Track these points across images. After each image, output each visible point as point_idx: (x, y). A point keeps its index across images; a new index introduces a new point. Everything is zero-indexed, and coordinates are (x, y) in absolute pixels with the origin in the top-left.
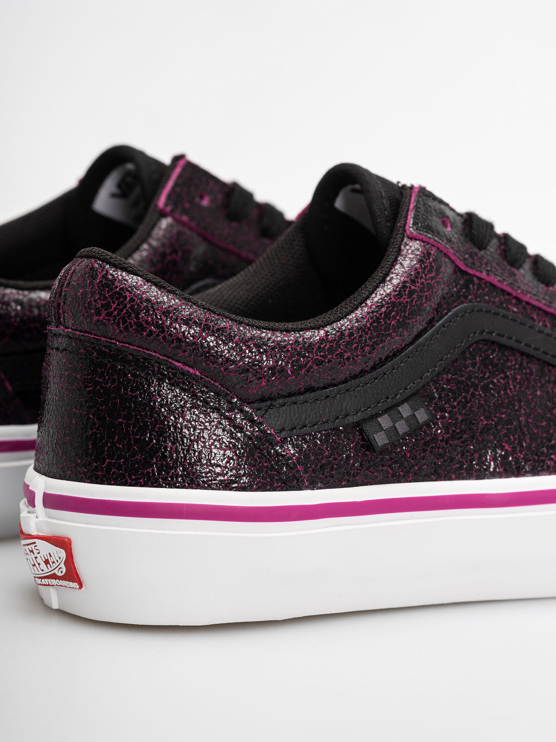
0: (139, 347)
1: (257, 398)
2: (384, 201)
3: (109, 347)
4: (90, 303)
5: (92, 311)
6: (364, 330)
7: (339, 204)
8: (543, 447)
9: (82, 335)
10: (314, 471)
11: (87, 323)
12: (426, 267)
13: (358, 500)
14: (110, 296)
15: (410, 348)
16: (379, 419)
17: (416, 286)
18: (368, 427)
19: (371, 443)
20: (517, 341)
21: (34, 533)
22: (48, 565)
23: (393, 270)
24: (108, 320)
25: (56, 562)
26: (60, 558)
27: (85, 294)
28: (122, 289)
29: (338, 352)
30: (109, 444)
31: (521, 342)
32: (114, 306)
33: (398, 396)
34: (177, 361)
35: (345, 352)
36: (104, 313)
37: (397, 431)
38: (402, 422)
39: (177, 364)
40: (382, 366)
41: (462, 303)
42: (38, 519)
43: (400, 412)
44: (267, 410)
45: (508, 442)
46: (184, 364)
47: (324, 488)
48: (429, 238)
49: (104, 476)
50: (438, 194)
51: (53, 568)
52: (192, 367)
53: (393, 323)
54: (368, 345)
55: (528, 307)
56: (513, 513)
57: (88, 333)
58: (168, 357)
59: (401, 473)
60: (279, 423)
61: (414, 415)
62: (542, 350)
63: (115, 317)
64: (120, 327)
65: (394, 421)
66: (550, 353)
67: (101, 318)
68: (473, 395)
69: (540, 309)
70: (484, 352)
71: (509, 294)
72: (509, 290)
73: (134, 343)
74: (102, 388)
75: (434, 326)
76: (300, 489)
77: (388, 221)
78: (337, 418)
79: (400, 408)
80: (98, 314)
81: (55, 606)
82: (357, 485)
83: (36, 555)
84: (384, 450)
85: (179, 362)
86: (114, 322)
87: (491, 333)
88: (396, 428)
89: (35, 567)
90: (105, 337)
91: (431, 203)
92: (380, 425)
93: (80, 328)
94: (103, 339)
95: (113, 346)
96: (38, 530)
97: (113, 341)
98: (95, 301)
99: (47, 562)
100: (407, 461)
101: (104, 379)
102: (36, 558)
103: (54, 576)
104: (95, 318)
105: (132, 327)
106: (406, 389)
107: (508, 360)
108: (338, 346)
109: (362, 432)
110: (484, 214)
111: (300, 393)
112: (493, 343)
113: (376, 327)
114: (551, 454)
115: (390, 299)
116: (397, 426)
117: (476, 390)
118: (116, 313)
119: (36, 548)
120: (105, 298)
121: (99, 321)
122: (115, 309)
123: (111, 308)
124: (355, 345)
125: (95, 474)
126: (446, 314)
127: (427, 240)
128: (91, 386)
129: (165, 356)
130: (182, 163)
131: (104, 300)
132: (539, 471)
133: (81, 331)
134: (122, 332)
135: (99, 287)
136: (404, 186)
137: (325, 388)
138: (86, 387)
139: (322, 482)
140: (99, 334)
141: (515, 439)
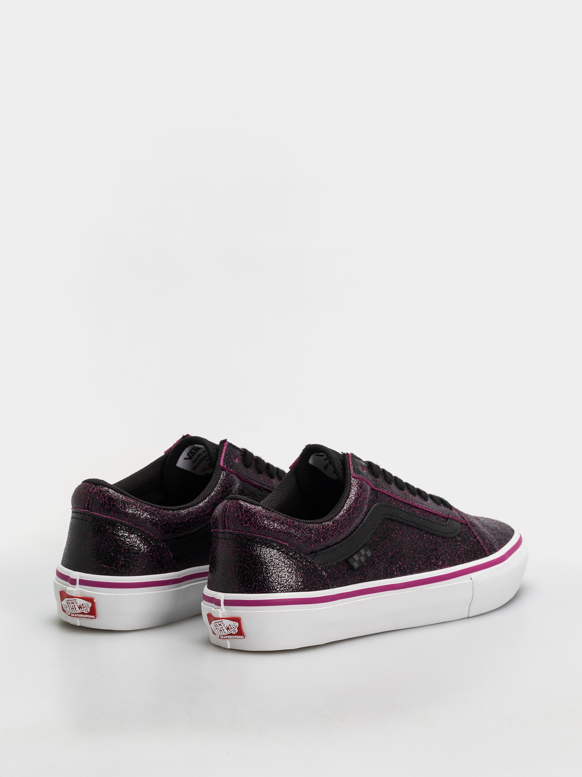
0: (264, 536)
1: (310, 552)
2: (339, 461)
3: (251, 536)
4: (241, 519)
5: (243, 522)
6: (346, 520)
7: (311, 461)
8: (413, 562)
9: (238, 533)
10: (333, 581)
11: (241, 527)
12: (363, 490)
13: (349, 591)
14: (250, 515)
15: (361, 525)
16: (354, 557)
17: (361, 499)
18: (350, 560)
19: (352, 567)
20: (397, 517)
21: (221, 617)
22: (228, 630)
23: (351, 493)
24: (250, 525)
25: (233, 628)
26: (235, 626)
27: (238, 516)
28: (255, 512)
29: (338, 530)
30: (254, 577)
31: (399, 518)
32: (252, 520)
33: (360, 546)
34: (279, 540)
35: (340, 530)
36: (248, 522)
37: (361, 561)
38: (362, 557)
39: (279, 541)
40: (352, 534)
41: (376, 503)
42: (222, 611)
43: (361, 553)
44: (314, 557)
45: (401, 561)
46: (282, 541)
47: (337, 587)
48: (361, 477)
49: (253, 590)
50: (358, 456)
51: (231, 631)
52: (285, 542)
53: (355, 515)
54: (348, 526)
55: (398, 501)
56: (405, 591)
57: (241, 531)
58: (276, 539)
59: (363, 578)
60: (319, 562)
61: (366, 553)
62: (406, 520)
63: (253, 524)
64: (256, 528)
65: (360, 557)
66: (410, 521)
67: (247, 525)
68: (385, 542)
69: (402, 502)
70: (386, 523)
71: (391, 497)
72: (391, 495)
73: (261, 534)
74: (249, 554)
75: (367, 514)
76: (329, 589)
77: (342, 470)
78: (339, 558)
79: (360, 551)
80: (246, 523)
81: (229, 647)
82: (348, 585)
83: (222, 626)
84: (358, 569)
85: (280, 540)
86: (253, 526)
87: (387, 515)
88: (360, 560)
89: (221, 632)
90: (249, 533)
91: (357, 460)
92: (355, 559)
93: (237, 530)
94: (248, 533)
95: (253, 536)
96: (223, 616)
97: (253, 534)
98: (244, 518)
99: (228, 629)
100: (365, 573)
101: (250, 550)
102: (222, 627)
103: (231, 634)
104: (245, 525)
105: (261, 528)
106: (362, 543)
107: (395, 526)
108: (338, 528)
109: (348, 562)
110: (375, 462)
111: (325, 549)
112: (389, 519)
113: (350, 518)
114: (416, 565)
115: (353, 506)
116: (361, 559)
117: (386, 540)
118: (254, 522)
119: (223, 623)
120: (248, 517)
121: (246, 526)
122: (253, 521)
123: (251, 520)
124: (343, 527)
125: (249, 590)
126: (371, 509)
127: (361, 478)
128: (244, 554)
129: (274, 538)
130: (226, 444)
131: (248, 518)
132: (412, 572)
133: (237, 531)
134: (257, 530)
135: (244, 512)
136: (344, 454)
137: (333, 545)
138: (242, 554)
139: (336, 585)
140: (246, 532)
141: (402, 559)
